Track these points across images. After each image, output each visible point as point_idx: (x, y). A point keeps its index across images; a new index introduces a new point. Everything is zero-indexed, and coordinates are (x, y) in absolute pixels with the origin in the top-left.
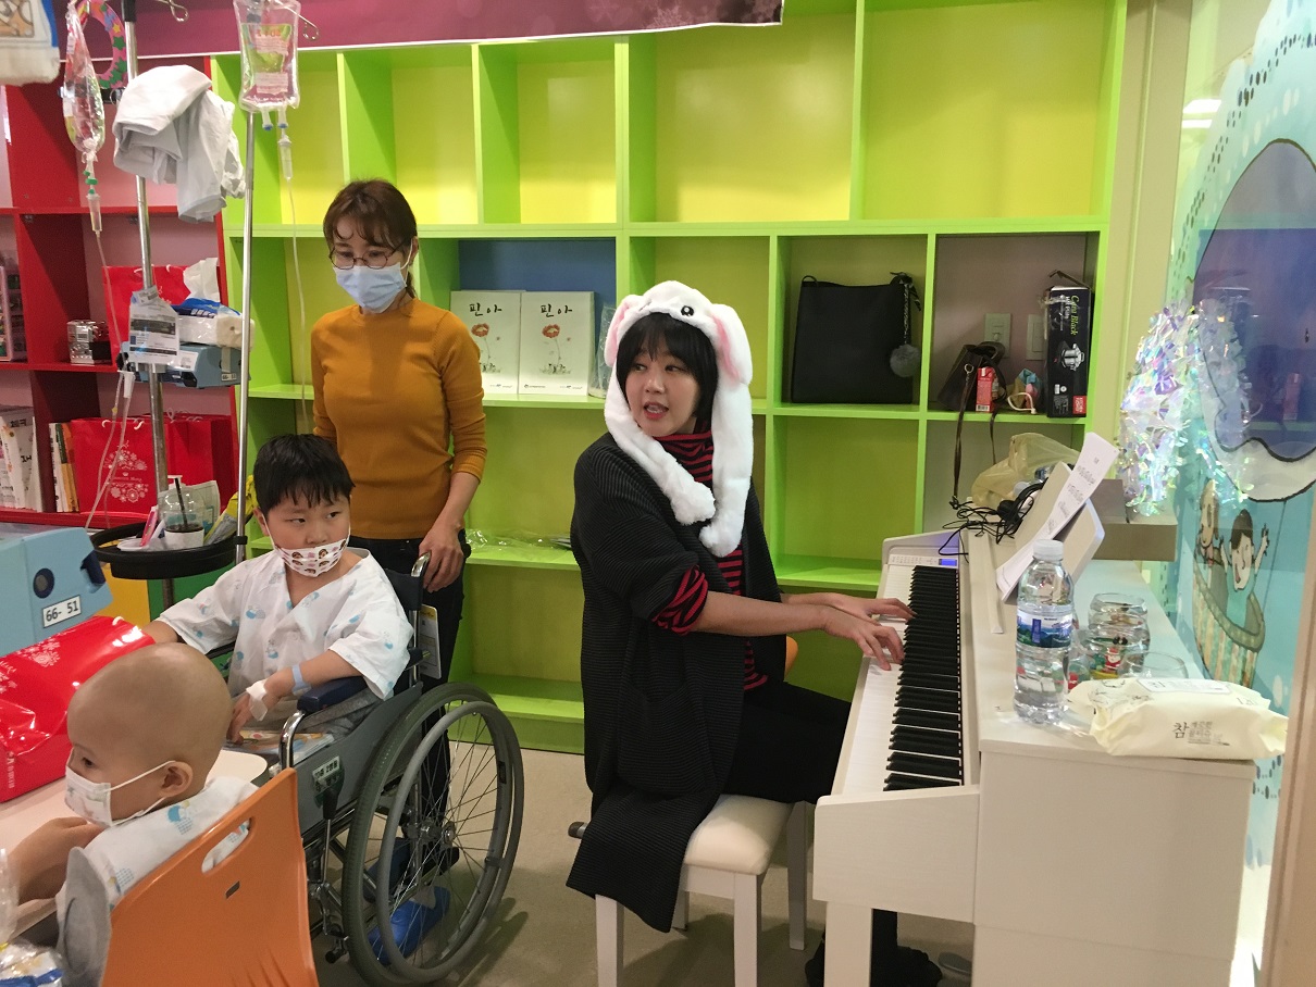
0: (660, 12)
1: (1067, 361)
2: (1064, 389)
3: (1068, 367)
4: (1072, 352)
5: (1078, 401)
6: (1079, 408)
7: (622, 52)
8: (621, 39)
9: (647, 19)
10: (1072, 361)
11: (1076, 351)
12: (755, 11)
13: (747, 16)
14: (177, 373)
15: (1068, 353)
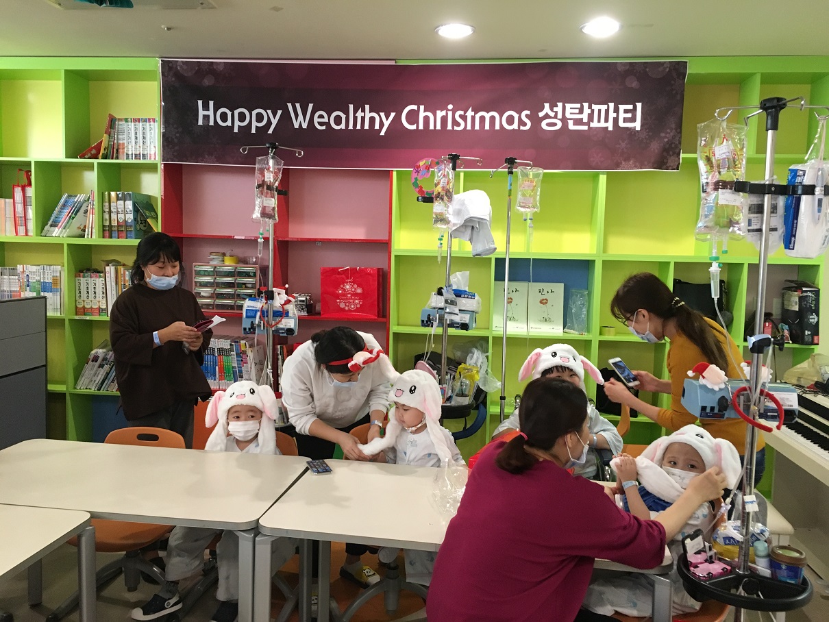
0: (623, 163)
1: (811, 320)
2: (809, 333)
3: (811, 323)
4: (813, 317)
5: (816, 338)
6: (816, 341)
7: (603, 179)
8: (603, 173)
9: (617, 166)
10: (813, 320)
11: (814, 316)
12: (668, 165)
13: (665, 167)
15: (811, 317)
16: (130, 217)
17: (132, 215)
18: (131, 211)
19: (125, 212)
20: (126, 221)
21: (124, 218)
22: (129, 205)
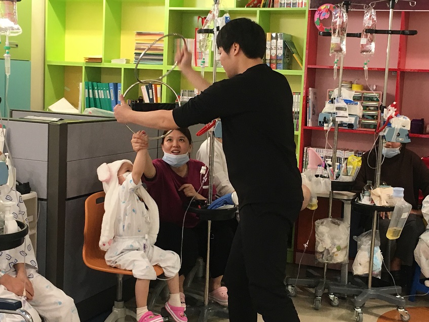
14: (346, 124)
16: (280, 52)
17: (282, 51)
18: (281, 47)
19: (276, 48)
20: (277, 56)
21: (275, 53)
22: (280, 43)
